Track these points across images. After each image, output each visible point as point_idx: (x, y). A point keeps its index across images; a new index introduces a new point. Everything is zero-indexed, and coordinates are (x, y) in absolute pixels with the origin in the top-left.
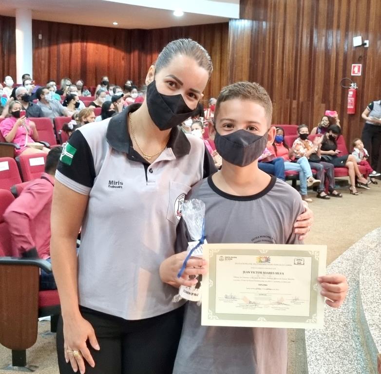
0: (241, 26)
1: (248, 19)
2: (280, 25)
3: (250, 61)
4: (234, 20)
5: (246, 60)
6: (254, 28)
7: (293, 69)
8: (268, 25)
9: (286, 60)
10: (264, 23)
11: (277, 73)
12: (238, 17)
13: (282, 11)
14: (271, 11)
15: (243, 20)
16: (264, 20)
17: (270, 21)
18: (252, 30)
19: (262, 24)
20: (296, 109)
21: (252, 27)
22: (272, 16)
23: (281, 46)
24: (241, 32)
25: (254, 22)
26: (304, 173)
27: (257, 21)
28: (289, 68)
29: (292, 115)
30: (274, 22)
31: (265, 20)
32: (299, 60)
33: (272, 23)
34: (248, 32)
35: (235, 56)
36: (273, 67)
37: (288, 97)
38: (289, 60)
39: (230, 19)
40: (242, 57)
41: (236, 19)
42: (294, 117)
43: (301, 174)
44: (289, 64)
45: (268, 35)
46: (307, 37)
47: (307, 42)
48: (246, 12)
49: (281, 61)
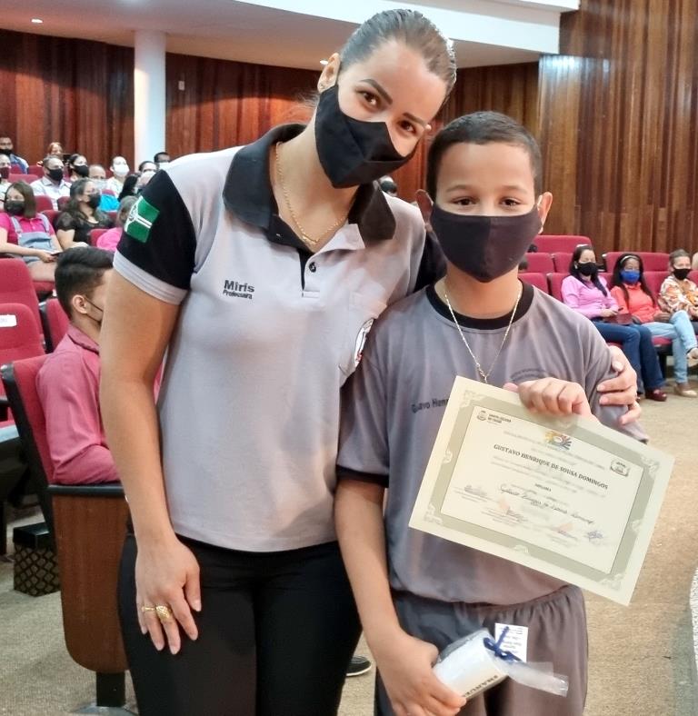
0: (562, 70)
1: (576, 55)
2: (636, 66)
3: (579, 134)
4: (549, 57)
5: (572, 133)
6: (587, 72)
7: (660, 148)
8: (613, 67)
9: (646, 132)
10: (606, 64)
11: (630, 155)
12: (556, 50)
13: (639, 39)
14: (618, 40)
15: (565, 58)
16: (606, 58)
17: (617, 59)
18: (582, 76)
19: (602, 65)
20: (666, 224)
21: (583, 70)
22: (621, 49)
23: (638, 104)
24: (562, 78)
25: (587, 60)
26: (682, 341)
27: (593, 59)
28: (652, 147)
29: (658, 235)
30: (625, 60)
31: (608, 56)
32: (671, 132)
33: (620, 62)
34: (575, 78)
35: (551, 123)
36: (622, 144)
37: (650, 203)
38: (651, 132)
39: (542, 55)
40: (563, 126)
41: (552, 55)
42: (662, 239)
43: (676, 344)
44: (651, 139)
45: (612, 85)
46: (686, 90)
47: (686, 100)
48: (572, 41)
49: (637, 134)
